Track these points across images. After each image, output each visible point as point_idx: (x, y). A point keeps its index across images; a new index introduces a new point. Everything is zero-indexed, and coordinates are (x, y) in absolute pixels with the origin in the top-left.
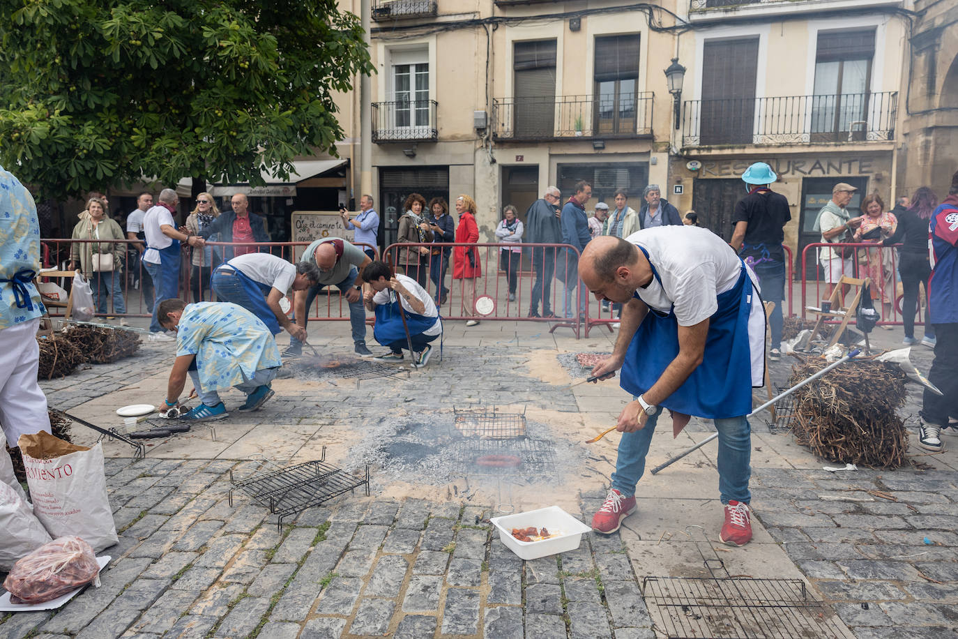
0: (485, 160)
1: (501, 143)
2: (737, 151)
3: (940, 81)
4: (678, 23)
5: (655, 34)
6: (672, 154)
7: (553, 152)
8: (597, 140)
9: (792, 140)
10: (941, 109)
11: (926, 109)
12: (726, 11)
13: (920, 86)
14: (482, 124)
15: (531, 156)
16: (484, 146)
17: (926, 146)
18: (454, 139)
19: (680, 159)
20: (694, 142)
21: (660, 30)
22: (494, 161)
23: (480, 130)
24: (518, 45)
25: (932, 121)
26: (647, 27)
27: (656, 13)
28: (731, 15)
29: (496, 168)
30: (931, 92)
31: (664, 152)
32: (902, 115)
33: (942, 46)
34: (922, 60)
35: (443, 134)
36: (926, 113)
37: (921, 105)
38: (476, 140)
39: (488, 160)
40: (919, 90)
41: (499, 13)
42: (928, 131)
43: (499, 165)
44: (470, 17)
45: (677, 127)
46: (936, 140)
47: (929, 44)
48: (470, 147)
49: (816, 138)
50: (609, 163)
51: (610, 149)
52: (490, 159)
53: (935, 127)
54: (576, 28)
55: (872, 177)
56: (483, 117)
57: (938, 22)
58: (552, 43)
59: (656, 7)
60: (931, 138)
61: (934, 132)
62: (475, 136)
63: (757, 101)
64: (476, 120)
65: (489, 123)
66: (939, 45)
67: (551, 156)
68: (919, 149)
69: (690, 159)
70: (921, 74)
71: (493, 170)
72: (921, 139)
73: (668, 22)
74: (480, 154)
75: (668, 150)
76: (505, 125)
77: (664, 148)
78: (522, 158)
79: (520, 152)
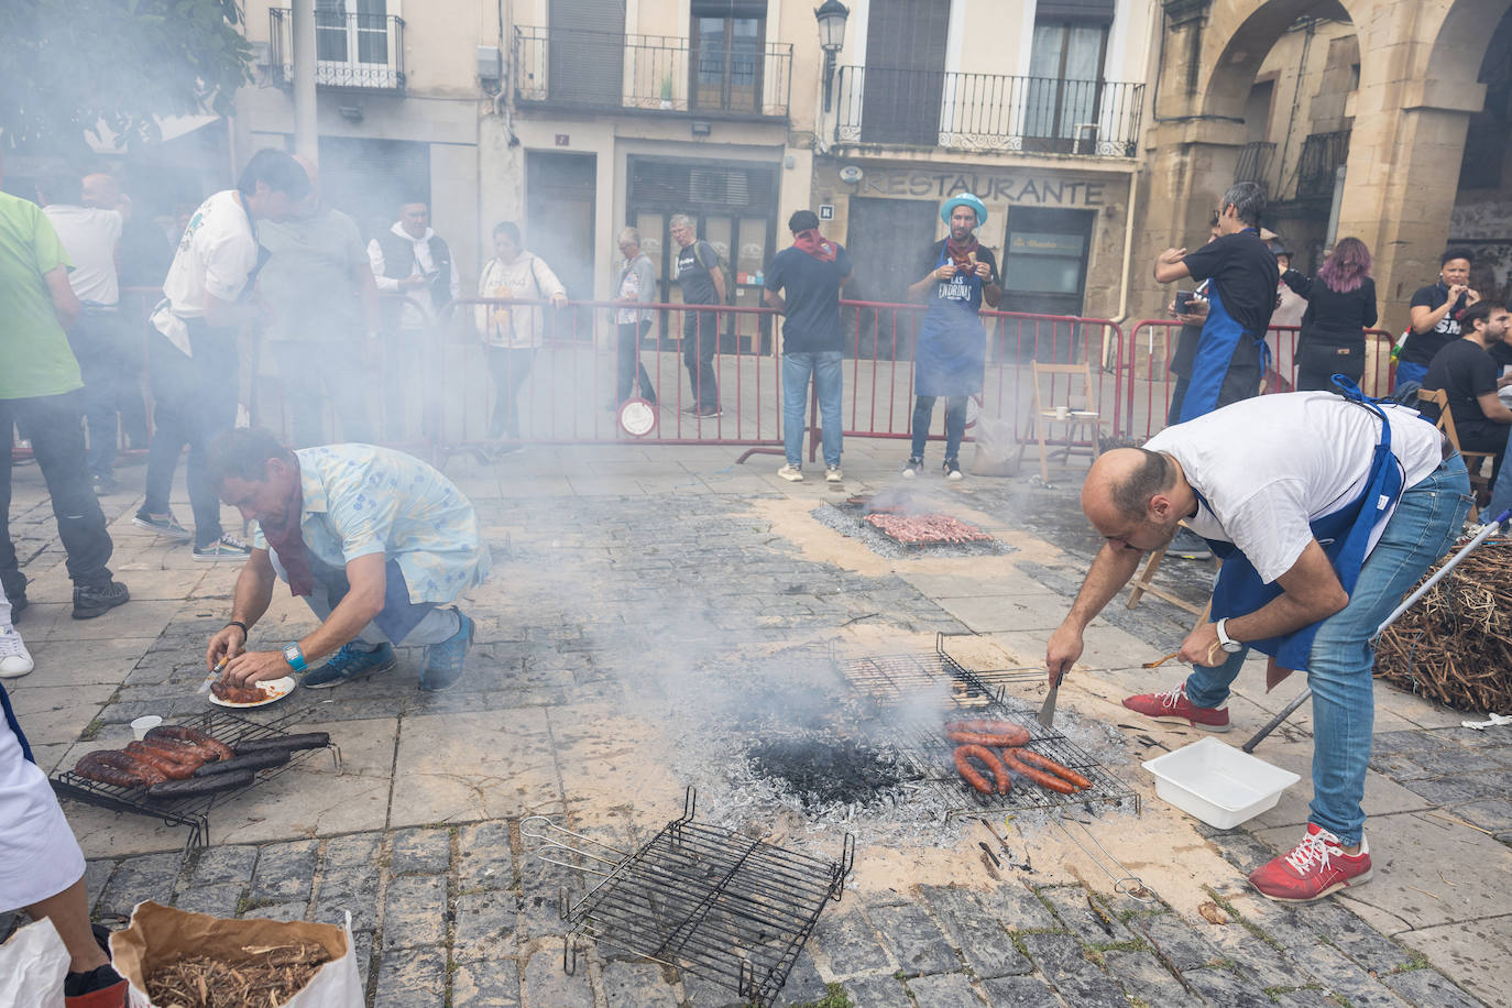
0: (498, 138)
1: (527, 108)
2: (920, 157)
3: (1206, 73)
6: (819, 153)
7: (623, 134)
8: (696, 117)
9: (998, 145)
10: (1203, 117)
11: (1184, 114)
13: (1175, 78)
14: (493, 72)
15: (582, 140)
16: (496, 112)
17: (1181, 172)
18: (438, 94)
19: (828, 162)
20: (852, 135)
22: (514, 142)
23: (487, 83)
25: (1191, 133)
29: (520, 154)
30: (1191, 92)
31: (806, 148)
32: (1147, 121)
33: (1211, 21)
34: (1180, 38)
35: (417, 81)
36: (1184, 120)
37: (1177, 108)
38: (480, 100)
39: (504, 139)
40: (1174, 85)
42: (1185, 148)
43: (525, 149)
45: (827, 108)
46: (1195, 162)
47: (1193, 16)
48: (469, 113)
49: (1032, 144)
50: (716, 161)
51: (719, 137)
52: (509, 138)
53: (1195, 144)
55: (1102, 210)
56: (494, 58)
60: (1188, 159)
61: (1192, 151)
62: (478, 92)
63: (947, 77)
64: (481, 63)
65: (505, 71)
66: (1206, 19)
67: (618, 139)
68: (1170, 174)
69: (847, 162)
70: (1178, 59)
71: (514, 157)
72: (1173, 159)
74: (487, 126)
75: (812, 146)
76: (535, 77)
77: (806, 142)
78: (566, 141)
79: (562, 128)
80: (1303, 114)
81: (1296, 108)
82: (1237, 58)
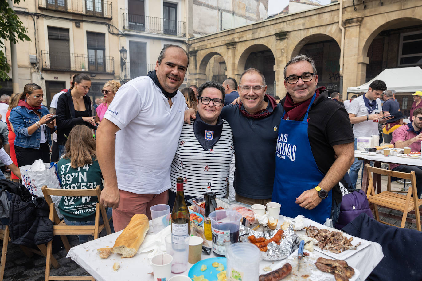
0: (37, 78)
1: (45, 70)
3: (198, 65)
4: (119, 33)
5: (111, 35)
6: (121, 80)
8: (91, 73)
10: (199, 74)
11: (195, 73)
12: (137, 32)
14: (35, 61)
15: (61, 78)
16: (36, 71)
20: (128, 77)
21: (113, 34)
22: (42, 79)
23: (33, 64)
24: (50, 28)
25: (197, 77)
26: (108, 32)
27: (111, 27)
28: (138, 34)
30: (196, 69)
31: (119, 79)
33: (198, 56)
34: (192, 58)
36: (196, 74)
38: (31, 68)
39: (39, 77)
40: (192, 67)
41: (39, 12)
42: (196, 79)
43: (46, 80)
44: (23, 10)
45: (122, 71)
46: (199, 82)
47: (194, 54)
48: (28, 71)
50: (96, 83)
51: (97, 77)
52: (41, 78)
53: (198, 79)
54: (78, 26)
56: (35, 58)
57: (196, 49)
58: (67, 30)
59: (111, 25)
60: (197, 81)
61: (198, 80)
62: (30, 66)
63: (147, 65)
64: (31, 59)
65: (38, 61)
66: (197, 55)
70: (193, 62)
71: (43, 82)
72: (194, 81)
73: (116, 32)
74: (34, 75)
76: (47, 62)
77: (118, 78)
78: (57, 78)
79: (56, 75)
80: (211, 71)
81: (209, 70)
82: (204, 63)
